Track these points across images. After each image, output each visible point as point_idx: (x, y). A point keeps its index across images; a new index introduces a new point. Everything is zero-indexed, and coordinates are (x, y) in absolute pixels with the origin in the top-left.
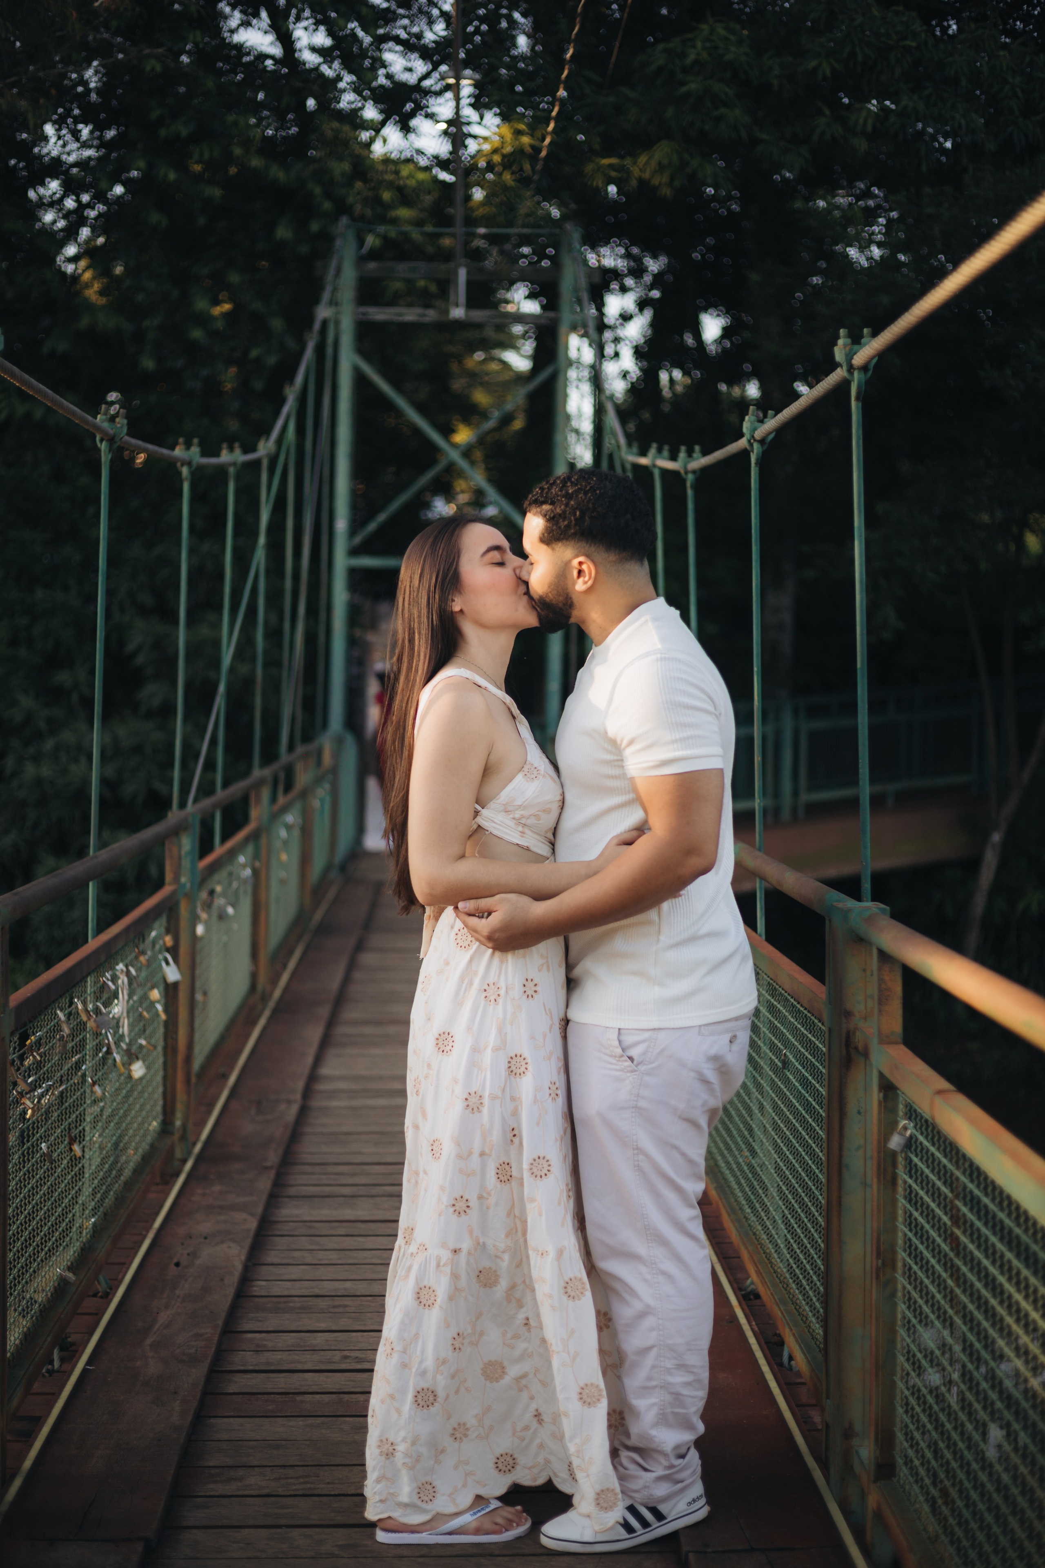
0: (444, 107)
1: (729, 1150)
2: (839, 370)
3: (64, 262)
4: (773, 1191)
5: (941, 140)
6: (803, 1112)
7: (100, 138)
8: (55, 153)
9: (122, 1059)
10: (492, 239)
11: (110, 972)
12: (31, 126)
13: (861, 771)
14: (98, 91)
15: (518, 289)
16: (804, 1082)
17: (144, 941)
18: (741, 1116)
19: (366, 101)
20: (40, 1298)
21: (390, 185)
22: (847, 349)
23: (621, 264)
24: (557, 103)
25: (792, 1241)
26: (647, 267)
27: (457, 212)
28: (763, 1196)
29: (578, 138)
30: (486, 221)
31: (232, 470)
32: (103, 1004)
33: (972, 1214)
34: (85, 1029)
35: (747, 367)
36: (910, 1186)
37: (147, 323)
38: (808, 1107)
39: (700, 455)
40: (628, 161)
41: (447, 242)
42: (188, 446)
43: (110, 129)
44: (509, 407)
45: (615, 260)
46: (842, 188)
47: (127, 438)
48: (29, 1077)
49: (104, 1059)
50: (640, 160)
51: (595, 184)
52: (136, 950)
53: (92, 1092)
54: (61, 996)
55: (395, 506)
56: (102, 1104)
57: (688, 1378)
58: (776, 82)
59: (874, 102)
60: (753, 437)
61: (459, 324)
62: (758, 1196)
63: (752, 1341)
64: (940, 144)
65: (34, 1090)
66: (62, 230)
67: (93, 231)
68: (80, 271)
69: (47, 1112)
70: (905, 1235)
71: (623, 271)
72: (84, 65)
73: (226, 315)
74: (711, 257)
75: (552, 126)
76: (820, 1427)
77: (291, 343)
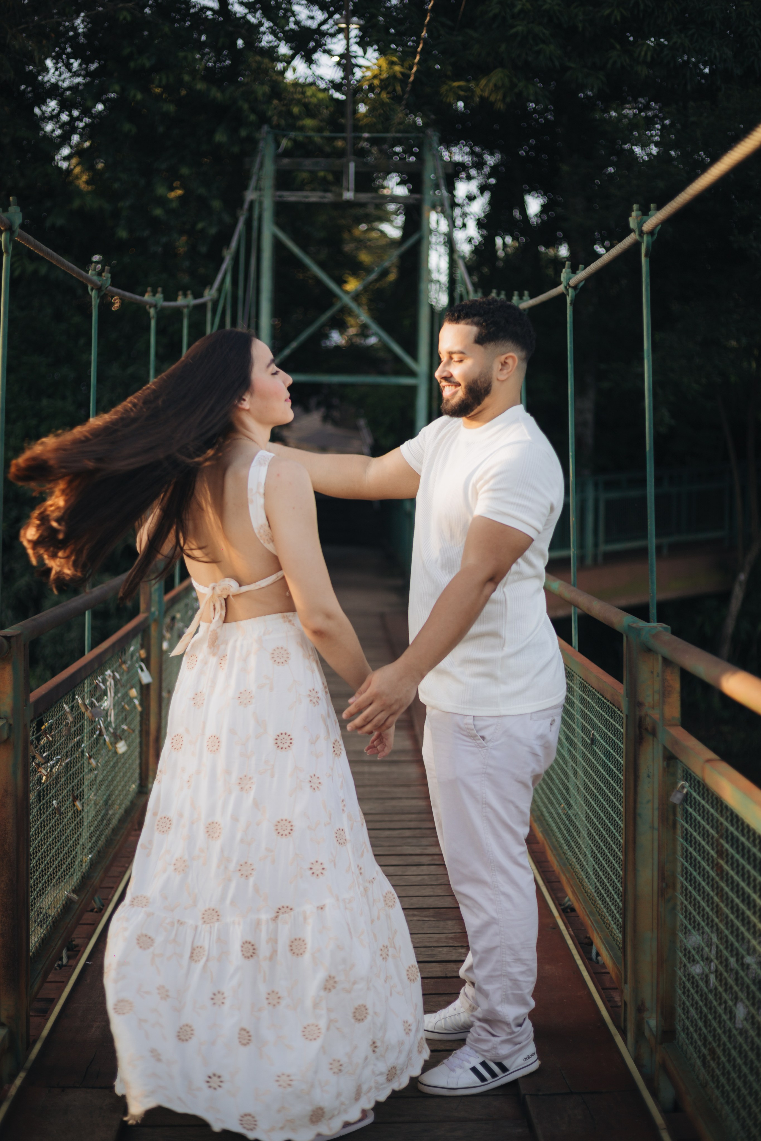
0: (338, 45)
1: (552, 804)
2: (632, 235)
3: (61, 160)
4: (584, 833)
5: (702, 67)
6: (607, 776)
7: (86, 69)
8: (53, 80)
9: (110, 739)
10: (373, 141)
11: (101, 677)
12: (37, 61)
13: (649, 527)
14: (84, 34)
15: (392, 177)
16: (607, 754)
17: (125, 654)
18: (560, 779)
19: (280, 41)
20: (52, 912)
21: (299, 102)
22: (639, 219)
23: (467, 159)
24: (422, 41)
25: (598, 870)
26: (486, 162)
27: (347, 122)
28: (577, 837)
29: (436, 67)
30: (369, 128)
31: (186, 311)
32: (96, 700)
33: (733, 849)
34: (83, 718)
35: (560, 234)
36: (686, 829)
37: (121, 204)
38: (610, 772)
39: (528, 298)
40: (472, 85)
41: (340, 144)
42: (154, 293)
43: (93, 63)
44: (386, 264)
45: (462, 156)
46: (629, 103)
47: (110, 288)
48: (44, 752)
49: (97, 739)
50: (481, 83)
51: (448, 100)
52: (120, 660)
53: (89, 763)
54: (66, 694)
55: (303, 337)
56: (96, 772)
57: (523, 968)
58: (580, 25)
59: (653, 39)
60: (568, 284)
61: (349, 204)
62: (572, 837)
63: (570, 942)
64: (701, 70)
65: (47, 762)
66: (58, 137)
67: (81, 137)
68: (72, 167)
69: (57, 778)
70: (683, 865)
71: (468, 164)
72: (74, 16)
73: (180, 198)
74: (533, 154)
75: (418, 58)
76: (619, 1004)
77: (227, 219)
